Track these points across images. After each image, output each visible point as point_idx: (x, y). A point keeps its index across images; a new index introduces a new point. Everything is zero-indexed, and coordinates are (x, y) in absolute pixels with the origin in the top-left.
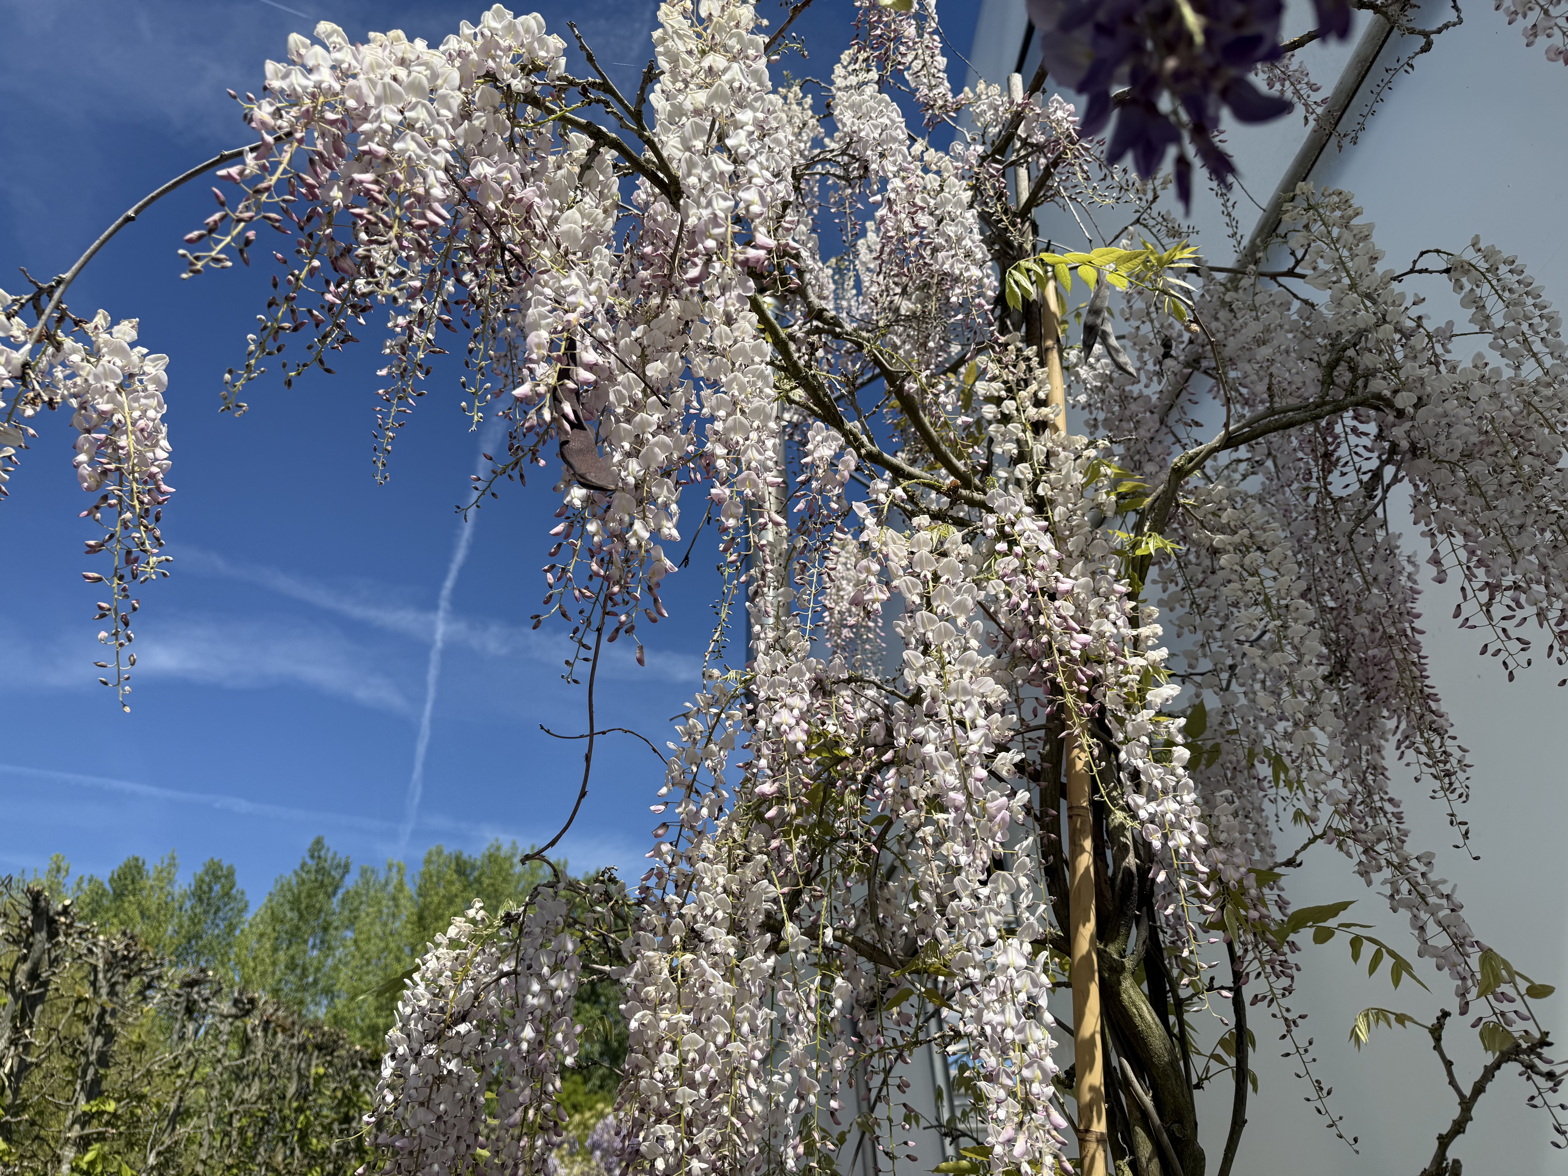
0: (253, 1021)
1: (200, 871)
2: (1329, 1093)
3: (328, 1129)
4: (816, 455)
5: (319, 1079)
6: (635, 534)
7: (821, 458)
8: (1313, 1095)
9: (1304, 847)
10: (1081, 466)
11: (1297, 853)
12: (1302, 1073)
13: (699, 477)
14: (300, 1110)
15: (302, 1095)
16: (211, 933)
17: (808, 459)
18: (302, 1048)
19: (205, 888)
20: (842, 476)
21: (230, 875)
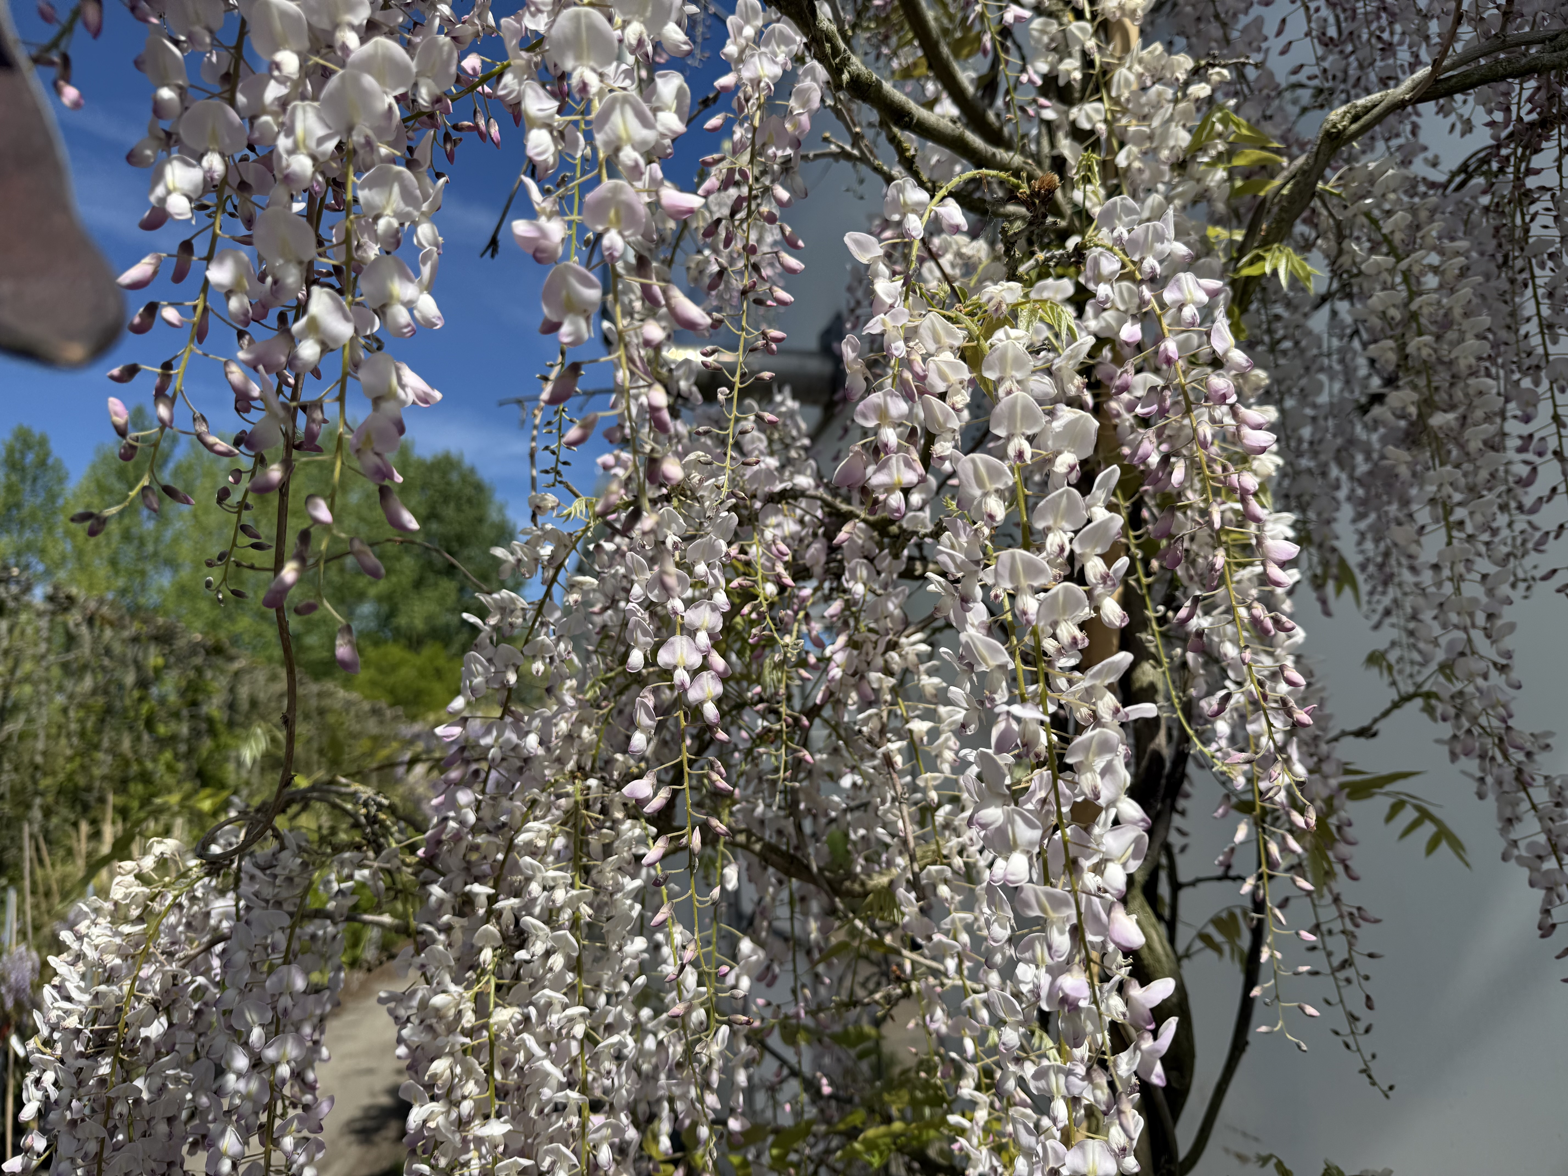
0: (74, 618)
1: (8, 437)
2: (1367, 1031)
3: (176, 715)
4: (747, 73)
5: (157, 671)
6: (314, 327)
7: (756, 82)
8: (1345, 1029)
9: (1386, 714)
10: (1185, 114)
11: (1375, 721)
12: (1335, 999)
13: (495, 130)
14: (141, 699)
15: (143, 684)
16: (31, 501)
17: (726, 80)
18: (135, 640)
19: (17, 455)
20: (797, 125)
21: (43, 442)
